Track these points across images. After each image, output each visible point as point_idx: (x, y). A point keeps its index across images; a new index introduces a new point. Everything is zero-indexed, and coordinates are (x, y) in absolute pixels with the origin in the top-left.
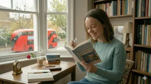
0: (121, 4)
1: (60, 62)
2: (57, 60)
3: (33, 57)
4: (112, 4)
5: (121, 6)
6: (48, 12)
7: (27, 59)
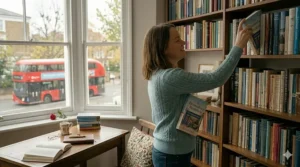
0: (209, 28)
1: (99, 129)
2: (93, 125)
3: (61, 117)
4: (194, 28)
5: (209, 33)
6: (88, 41)
7: (50, 121)
